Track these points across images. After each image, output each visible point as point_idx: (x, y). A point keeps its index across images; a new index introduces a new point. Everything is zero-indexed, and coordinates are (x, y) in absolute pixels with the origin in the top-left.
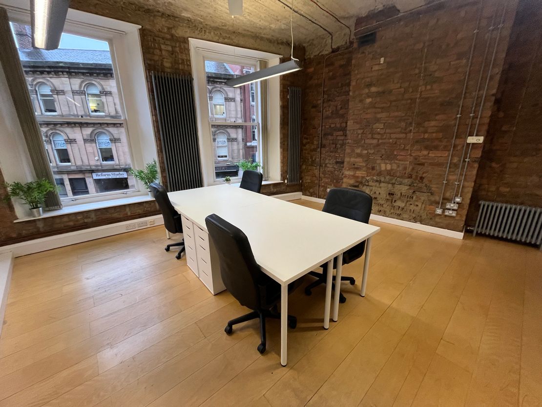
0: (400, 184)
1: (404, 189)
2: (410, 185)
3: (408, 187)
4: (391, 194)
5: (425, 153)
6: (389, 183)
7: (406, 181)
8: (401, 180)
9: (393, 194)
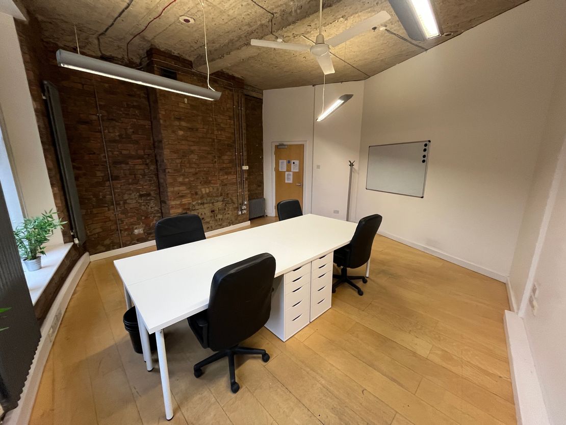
0: (217, 202)
1: (219, 205)
2: (223, 201)
3: (222, 203)
4: (213, 211)
5: (226, 177)
6: (210, 203)
7: (221, 198)
8: (217, 198)
9: (214, 211)
